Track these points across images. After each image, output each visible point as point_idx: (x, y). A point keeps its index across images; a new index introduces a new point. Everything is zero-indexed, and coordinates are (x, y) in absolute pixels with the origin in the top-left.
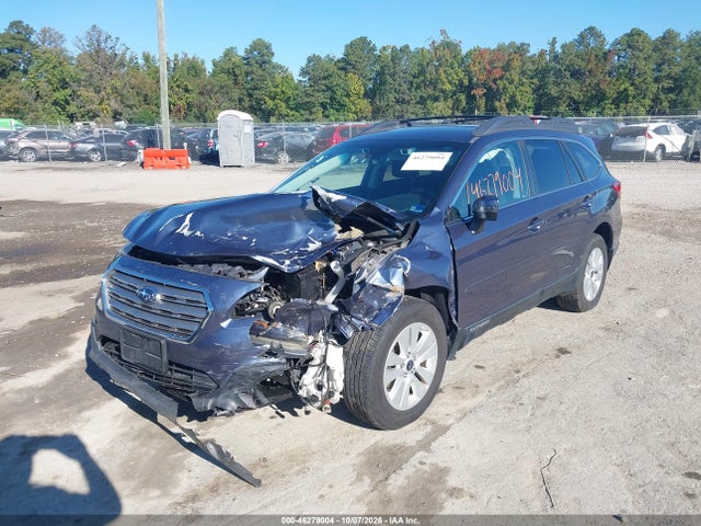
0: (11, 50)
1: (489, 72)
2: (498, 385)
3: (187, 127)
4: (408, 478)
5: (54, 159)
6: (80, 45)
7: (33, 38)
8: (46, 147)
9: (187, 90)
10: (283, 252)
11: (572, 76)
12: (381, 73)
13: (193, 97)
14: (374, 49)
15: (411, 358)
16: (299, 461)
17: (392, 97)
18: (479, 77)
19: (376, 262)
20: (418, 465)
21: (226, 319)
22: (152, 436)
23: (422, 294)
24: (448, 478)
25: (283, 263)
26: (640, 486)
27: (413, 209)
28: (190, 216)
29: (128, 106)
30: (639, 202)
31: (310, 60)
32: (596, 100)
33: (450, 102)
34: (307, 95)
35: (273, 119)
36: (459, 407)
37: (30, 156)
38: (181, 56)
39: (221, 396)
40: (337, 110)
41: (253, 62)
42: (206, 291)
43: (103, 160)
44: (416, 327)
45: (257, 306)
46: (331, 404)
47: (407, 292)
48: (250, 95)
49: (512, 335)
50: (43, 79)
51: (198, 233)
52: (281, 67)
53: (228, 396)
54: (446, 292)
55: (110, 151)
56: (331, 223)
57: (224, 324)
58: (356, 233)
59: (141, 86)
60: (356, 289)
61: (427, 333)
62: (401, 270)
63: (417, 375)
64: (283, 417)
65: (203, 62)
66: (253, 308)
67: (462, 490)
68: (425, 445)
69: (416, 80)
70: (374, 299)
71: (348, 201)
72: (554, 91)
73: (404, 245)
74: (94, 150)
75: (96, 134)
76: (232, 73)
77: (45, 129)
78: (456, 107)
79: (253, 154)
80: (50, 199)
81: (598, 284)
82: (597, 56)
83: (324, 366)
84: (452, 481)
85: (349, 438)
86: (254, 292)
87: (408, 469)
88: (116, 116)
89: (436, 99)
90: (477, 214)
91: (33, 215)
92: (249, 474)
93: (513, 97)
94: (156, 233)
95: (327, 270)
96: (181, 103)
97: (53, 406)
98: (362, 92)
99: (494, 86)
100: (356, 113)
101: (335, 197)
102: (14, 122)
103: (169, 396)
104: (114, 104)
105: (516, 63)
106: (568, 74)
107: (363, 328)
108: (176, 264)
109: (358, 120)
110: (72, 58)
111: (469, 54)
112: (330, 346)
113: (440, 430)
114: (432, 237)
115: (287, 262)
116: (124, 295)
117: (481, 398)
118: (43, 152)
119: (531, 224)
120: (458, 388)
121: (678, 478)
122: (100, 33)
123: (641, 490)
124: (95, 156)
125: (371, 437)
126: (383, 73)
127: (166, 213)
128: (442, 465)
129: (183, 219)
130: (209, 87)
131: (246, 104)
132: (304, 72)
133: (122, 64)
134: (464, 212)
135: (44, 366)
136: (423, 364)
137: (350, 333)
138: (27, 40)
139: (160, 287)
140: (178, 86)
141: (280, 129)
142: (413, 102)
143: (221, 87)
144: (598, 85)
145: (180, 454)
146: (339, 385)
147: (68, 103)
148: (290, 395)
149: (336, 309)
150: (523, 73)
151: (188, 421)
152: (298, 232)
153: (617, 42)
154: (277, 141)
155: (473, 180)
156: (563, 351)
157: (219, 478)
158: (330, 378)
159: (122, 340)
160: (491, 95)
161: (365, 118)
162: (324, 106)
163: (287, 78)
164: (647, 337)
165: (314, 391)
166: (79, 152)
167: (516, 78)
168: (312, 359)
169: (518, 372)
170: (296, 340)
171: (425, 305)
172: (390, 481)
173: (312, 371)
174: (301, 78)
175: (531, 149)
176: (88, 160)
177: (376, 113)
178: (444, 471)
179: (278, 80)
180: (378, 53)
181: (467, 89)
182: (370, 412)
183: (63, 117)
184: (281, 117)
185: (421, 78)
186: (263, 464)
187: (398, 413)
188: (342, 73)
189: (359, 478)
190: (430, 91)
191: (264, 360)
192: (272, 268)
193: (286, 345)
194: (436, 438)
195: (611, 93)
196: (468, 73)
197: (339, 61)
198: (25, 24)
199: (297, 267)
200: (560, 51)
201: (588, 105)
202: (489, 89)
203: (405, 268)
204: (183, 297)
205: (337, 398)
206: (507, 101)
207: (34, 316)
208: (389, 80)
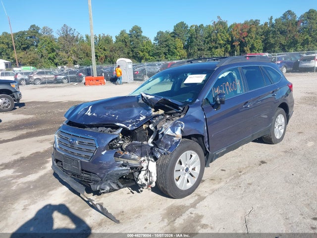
0: (31, 37)
1: (241, 34)
2: (230, 178)
3: (105, 66)
4: (184, 220)
5: (48, 83)
6: (59, 33)
7: (40, 31)
8: (45, 78)
9: (105, 50)
10: (130, 121)
11: (280, 33)
12: (191, 38)
13: (107, 53)
14: (187, 27)
15: (187, 166)
16: (138, 212)
17: (196, 48)
18: (236, 36)
19: (168, 125)
20: (190, 214)
21: (104, 150)
22: (77, 202)
23: (192, 138)
24: (202, 220)
25: (128, 126)
26: (290, 224)
27: (188, 100)
28: (91, 107)
29: (80, 58)
30: (309, 92)
31: (158, 33)
32: (293, 44)
33: (223, 49)
34: (158, 49)
35: (143, 61)
36: (211, 188)
37: (38, 82)
38: (102, 35)
39: (103, 184)
40: (171, 55)
41: (133, 36)
42: (96, 139)
43: (68, 82)
44: (189, 153)
45: (118, 145)
46: (151, 187)
47: (183, 137)
48: (132, 51)
49: (240, 155)
50: (44, 49)
51: (94, 114)
52: (146, 37)
53: (105, 184)
54: (203, 137)
55: (71, 78)
56: (150, 108)
57: (103, 153)
58: (161, 112)
59: (85, 49)
60: (160, 136)
61: (195, 155)
62: (180, 128)
63: (190, 174)
64: (133, 193)
65: (111, 37)
66: (117, 146)
67: (207, 225)
68: (194, 205)
69: (207, 40)
70: (168, 140)
71: (155, 98)
72: (272, 41)
73: (182, 116)
74: (64, 78)
75: (65, 71)
76: (124, 41)
77: (45, 70)
78: (226, 51)
79: (133, 77)
80: (45, 101)
81: (282, 131)
82: (292, 24)
83: (148, 171)
84: (203, 221)
85: (160, 203)
86: (116, 138)
87: (185, 216)
88: (75, 63)
89: (217, 48)
90: (216, 102)
91: (38, 108)
92: (114, 218)
93: (252, 45)
94: (77, 115)
95: (148, 128)
96: (102, 56)
97: (38, 189)
98: (182, 46)
99: (243, 40)
100: (180, 56)
101: (150, 97)
102: (32, 68)
103: (82, 184)
104: (74, 58)
105: (254, 29)
106: (279, 33)
107: (164, 153)
108: (85, 127)
109: (181, 59)
110: (56, 39)
111: (231, 27)
112: (150, 162)
113: (201, 199)
114: (195, 112)
115: (130, 125)
116: (64, 142)
117: (222, 184)
118: (44, 80)
119: (245, 105)
120: (212, 180)
121: (309, 220)
122: (67, 27)
123: (290, 225)
124: (65, 81)
125: (170, 202)
126: (192, 37)
127: (82, 106)
128: (200, 214)
129: (88, 108)
130: (114, 48)
131: (131, 55)
132: (156, 39)
133: (77, 41)
134: (211, 101)
135: (36, 172)
136: (194, 169)
137: (159, 156)
138: (37, 32)
139: (77, 138)
140: (101, 48)
141: (145, 65)
142: (206, 50)
143: (120, 48)
144: (293, 37)
145: (88, 209)
146: (155, 179)
147: (55, 59)
148: (134, 183)
149: (152, 145)
150: (257, 33)
151: (93, 195)
152: (136, 112)
153: (302, 16)
154: (143, 71)
155: (215, 86)
156: (263, 162)
157: (103, 219)
158: (150, 176)
159: (63, 161)
160: (242, 45)
161: (184, 58)
162: (165, 54)
163: (149, 42)
164: (304, 155)
165: (144, 182)
166: (59, 80)
167: (254, 37)
168: (143, 168)
169: (240, 172)
170: (135, 159)
171: (193, 143)
172: (176, 221)
173: (143, 173)
174: (155, 42)
175: (245, 71)
176: (62, 83)
177: (189, 55)
178: (201, 217)
179: (145, 43)
180: (189, 28)
181: (231, 42)
182: (168, 191)
183: (53, 64)
184: (146, 60)
185: (209, 39)
186: (122, 213)
187: (182, 191)
188: (173, 38)
189: (163, 220)
190: (214, 44)
191: (121, 168)
192: (124, 128)
193: (130, 162)
194: (199, 202)
195: (300, 40)
196: (231, 35)
197: (171, 33)
198: (36, 26)
199: (134, 128)
200: (274, 22)
201: (289, 47)
202: (241, 42)
203: (182, 127)
204: (86, 142)
205: (154, 185)
206: (250, 47)
207: (34, 151)
208: (195, 40)
